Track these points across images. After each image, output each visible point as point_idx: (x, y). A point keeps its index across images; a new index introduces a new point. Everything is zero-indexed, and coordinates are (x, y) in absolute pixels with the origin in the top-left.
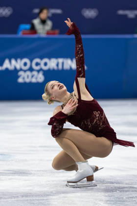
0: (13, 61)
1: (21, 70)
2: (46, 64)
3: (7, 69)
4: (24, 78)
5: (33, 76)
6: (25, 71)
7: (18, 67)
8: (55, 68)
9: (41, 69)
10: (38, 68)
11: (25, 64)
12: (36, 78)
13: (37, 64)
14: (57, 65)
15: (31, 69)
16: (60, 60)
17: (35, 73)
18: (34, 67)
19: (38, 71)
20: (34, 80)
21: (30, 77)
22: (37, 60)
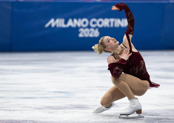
0: (75, 21)
1: (81, 27)
2: (100, 23)
3: (70, 27)
4: (83, 34)
5: (90, 32)
6: (84, 28)
7: (79, 25)
8: (108, 26)
9: (97, 27)
10: (94, 26)
11: (85, 23)
12: (93, 34)
13: (94, 23)
14: (110, 24)
15: (89, 27)
16: (112, 20)
17: (92, 30)
18: (92, 25)
19: (95, 28)
20: (91, 35)
21: (88, 33)
22: (94, 20)
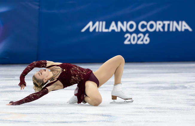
4: (130, 40)
12: (142, 40)
